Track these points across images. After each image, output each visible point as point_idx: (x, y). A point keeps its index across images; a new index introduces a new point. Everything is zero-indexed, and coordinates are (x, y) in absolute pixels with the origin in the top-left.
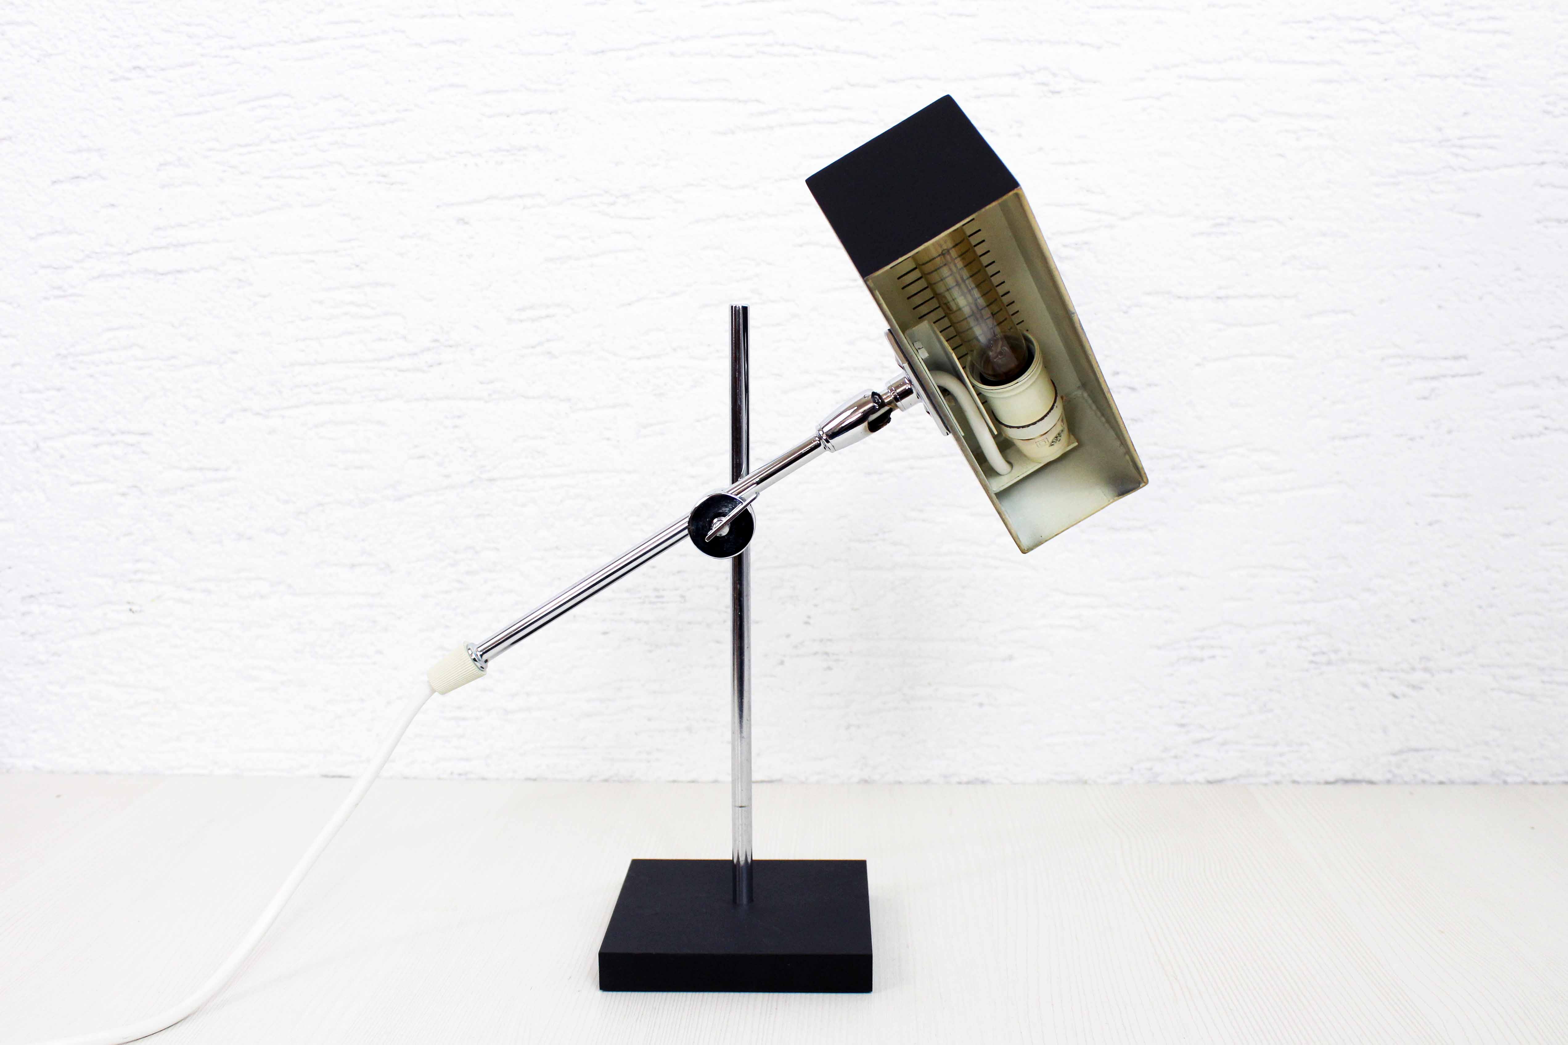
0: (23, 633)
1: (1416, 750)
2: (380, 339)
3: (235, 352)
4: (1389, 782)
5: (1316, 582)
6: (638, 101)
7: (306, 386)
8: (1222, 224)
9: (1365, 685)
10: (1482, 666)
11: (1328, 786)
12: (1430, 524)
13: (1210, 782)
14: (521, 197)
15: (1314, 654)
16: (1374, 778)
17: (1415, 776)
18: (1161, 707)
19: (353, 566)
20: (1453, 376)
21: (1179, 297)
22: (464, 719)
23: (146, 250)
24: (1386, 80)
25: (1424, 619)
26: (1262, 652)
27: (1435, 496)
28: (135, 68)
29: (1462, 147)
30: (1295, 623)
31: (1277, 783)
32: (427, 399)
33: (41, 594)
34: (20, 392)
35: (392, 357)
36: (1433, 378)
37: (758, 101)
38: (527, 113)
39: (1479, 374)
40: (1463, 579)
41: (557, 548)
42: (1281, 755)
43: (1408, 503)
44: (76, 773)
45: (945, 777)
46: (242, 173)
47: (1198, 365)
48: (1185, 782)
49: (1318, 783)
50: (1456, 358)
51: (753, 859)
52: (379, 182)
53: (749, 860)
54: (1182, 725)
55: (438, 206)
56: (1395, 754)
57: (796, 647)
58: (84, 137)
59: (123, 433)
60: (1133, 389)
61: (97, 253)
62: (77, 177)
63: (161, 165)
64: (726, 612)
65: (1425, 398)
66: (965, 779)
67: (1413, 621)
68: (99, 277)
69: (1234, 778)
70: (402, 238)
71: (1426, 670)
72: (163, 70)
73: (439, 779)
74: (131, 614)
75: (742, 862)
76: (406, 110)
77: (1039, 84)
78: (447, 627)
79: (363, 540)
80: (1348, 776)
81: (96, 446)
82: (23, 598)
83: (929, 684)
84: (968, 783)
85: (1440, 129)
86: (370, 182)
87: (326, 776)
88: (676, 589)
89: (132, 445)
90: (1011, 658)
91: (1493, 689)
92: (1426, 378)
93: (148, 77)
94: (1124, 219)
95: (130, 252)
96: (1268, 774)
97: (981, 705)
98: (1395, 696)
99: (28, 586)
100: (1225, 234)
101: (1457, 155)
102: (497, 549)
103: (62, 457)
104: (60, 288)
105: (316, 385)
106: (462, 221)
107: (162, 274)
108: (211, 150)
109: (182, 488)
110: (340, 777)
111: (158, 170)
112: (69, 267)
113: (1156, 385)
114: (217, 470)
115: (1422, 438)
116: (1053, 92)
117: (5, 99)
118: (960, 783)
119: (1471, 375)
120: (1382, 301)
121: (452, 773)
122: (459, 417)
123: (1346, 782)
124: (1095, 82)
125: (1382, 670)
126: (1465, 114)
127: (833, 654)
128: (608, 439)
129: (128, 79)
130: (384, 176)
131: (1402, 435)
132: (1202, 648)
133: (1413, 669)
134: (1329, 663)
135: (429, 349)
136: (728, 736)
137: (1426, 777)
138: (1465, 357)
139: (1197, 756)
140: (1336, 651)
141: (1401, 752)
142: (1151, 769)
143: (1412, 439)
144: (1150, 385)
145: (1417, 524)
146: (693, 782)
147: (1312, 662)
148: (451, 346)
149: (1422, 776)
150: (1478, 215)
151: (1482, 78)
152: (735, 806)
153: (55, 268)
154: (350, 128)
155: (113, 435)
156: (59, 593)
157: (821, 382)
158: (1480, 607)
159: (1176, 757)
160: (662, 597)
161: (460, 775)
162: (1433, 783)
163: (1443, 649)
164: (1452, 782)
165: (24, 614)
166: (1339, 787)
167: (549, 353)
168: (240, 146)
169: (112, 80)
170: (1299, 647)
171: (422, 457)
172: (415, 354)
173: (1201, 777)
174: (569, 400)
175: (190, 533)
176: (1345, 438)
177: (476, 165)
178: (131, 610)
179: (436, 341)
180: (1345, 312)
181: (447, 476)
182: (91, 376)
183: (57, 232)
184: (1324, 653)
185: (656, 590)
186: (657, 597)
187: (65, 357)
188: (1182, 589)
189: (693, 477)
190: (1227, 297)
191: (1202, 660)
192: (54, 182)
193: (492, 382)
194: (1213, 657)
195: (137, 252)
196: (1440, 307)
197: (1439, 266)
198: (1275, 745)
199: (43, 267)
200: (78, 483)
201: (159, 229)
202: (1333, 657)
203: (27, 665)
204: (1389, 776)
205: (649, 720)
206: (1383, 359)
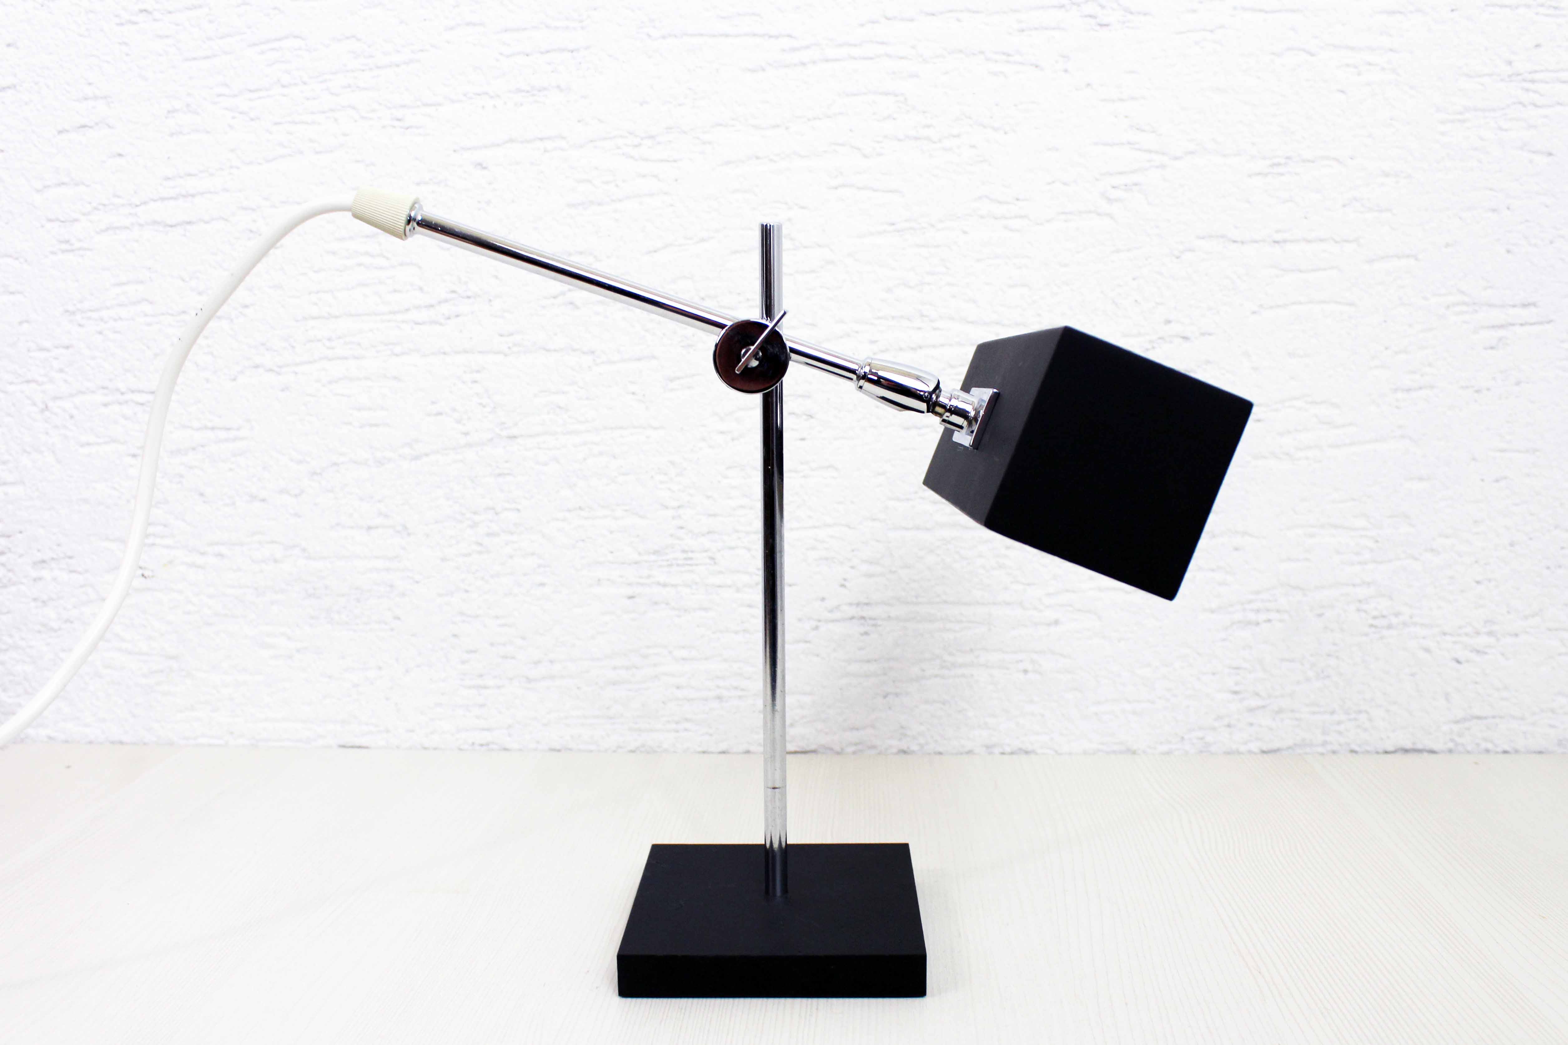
0: (35, 600)
1: (1479, 718)
2: (395, 291)
3: (246, 306)
4: (1450, 751)
5: (1377, 541)
6: (664, 37)
7: (319, 341)
8: (1279, 164)
9: (1427, 650)
10: (1550, 630)
11: (1389, 756)
12: (1497, 481)
13: (1264, 752)
14: (541, 139)
15: (1375, 618)
16: (1435, 747)
17: (1478, 745)
18: (1214, 674)
19: (369, 528)
20: (1522, 325)
21: (1235, 242)
22: (485, 687)
23: (155, 201)
24: (1452, 10)
25: (1490, 580)
26: (1320, 615)
27: (1503, 451)
28: (141, 11)
29: (1533, 81)
30: (1354, 585)
31: (1334, 752)
32: (445, 353)
33: (53, 559)
34: (29, 351)
35: (407, 310)
36: (1501, 327)
37: (789, 36)
38: (548, 52)
39: (1549, 322)
40: (1531, 539)
41: (580, 508)
42: (1339, 723)
43: (1474, 459)
44: (91, 742)
45: (987, 747)
46: (252, 120)
47: (1254, 313)
48: (1239, 753)
49: (1377, 753)
50: (1524, 306)
51: (788, 843)
52: (394, 127)
53: (784, 844)
54: (1236, 693)
55: (455, 151)
56: (1457, 722)
57: (831, 611)
58: (90, 84)
59: (133, 392)
60: (1186, 338)
61: (104, 205)
62: (84, 126)
63: (169, 112)
64: (757, 575)
65: (1492, 348)
66: (1008, 749)
67: (1478, 582)
68: (107, 229)
69: (1289, 748)
70: (418, 184)
71: (1490, 633)
72: (170, 12)
73: (460, 749)
74: (143, 579)
75: (776, 845)
76: (422, 51)
77: (1086, 16)
78: (467, 591)
79: (379, 501)
80: (1408, 745)
81: (106, 405)
82: (35, 563)
83: (971, 650)
84: (1012, 753)
85: (1510, 63)
86: (384, 127)
87: (344, 746)
88: (706, 551)
89: (142, 404)
90: (1056, 622)
91: (1560, 654)
92: (1493, 327)
93: (155, 20)
94: (1176, 158)
95: (138, 203)
96: (1325, 743)
97: (1025, 671)
98: (1458, 662)
99: (39, 551)
100: (1282, 174)
101: (1527, 90)
102: (518, 510)
103: (72, 417)
104: (67, 242)
105: (329, 340)
106: (480, 166)
107: (171, 226)
108: (219, 95)
109: (194, 449)
110: (359, 747)
111: (166, 118)
112: (76, 220)
113: (1210, 334)
114: (229, 429)
115: (1488, 389)
116: (1101, 25)
117: (9, 45)
118: (1003, 753)
119: (1541, 323)
120: (1447, 245)
121: (473, 744)
122: (478, 372)
123: (1406, 751)
124: (1145, 14)
125: (1445, 634)
126: (1537, 46)
127: (871, 619)
128: (633, 393)
129: (135, 23)
130: (399, 120)
131: (1467, 387)
132: (1258, 611)
133: (1478, 633)
134: (1390, 627)
135: (446, 301)
136: (760, 703)
137: (1490, 746)
138: (1534, 304)
139: (1251, 724)
140: (1397, 615)
141: (1464, 720)
142: (1202, 739)
143: (1478, 391)
144: (1203, 334)
145: (1482, 480)
146: (724, 752)
147: (1372, 626)
148: (469, 297)
149: (1484, 745)
150: (1550, 154)
151: (1556, 8)
152: (768, 788)
153: (63, 222)
154: (363, 71)
155: (122, 394)
156: (70, 557)
157: (857, 332)
158: (1548, 568)
159: (1229, 726)
160: (691, 559)
161: (482, 745)
162: (1497, 753)
163: (1509, 612)
164: (1517, 751)
165: (35, 580)
166: (1399, 756)
167: (571, 303)
168: (250, 91)
169: (117, 24)
170: (1358, 610)
171: (440, 414)
172: (432, 306)
173: (1254, 746)
174: (593, 352)
175: (202, 495)
176: (1409, 390)
177: (495, 106)
178: (143, 575)
179: (453, 292)
180: (1408, 256)
181: (466, 434)
182: (100, 333)
183: (63, 184)
184: (1384, 617)
185: (684, 551)
186: (685, 559)
187: (73, 313)
188: (1236, 549)
189: (722, 433)
190: (1285, 241)
191: (1258, 624)
192: (60, 132)
193: (511, 334)
194: (1269, 621)
195: (145, 203)
196: (1508, 251)
197: (1508, 208)
198: (1333, 713)
199: (50, 220)
200: (88, 444)
201: (168, 179)
202: (1394, 620)
203: (39, 632)
204: (1451, 745)
205: (678, 688)
206: (1448, 307)
